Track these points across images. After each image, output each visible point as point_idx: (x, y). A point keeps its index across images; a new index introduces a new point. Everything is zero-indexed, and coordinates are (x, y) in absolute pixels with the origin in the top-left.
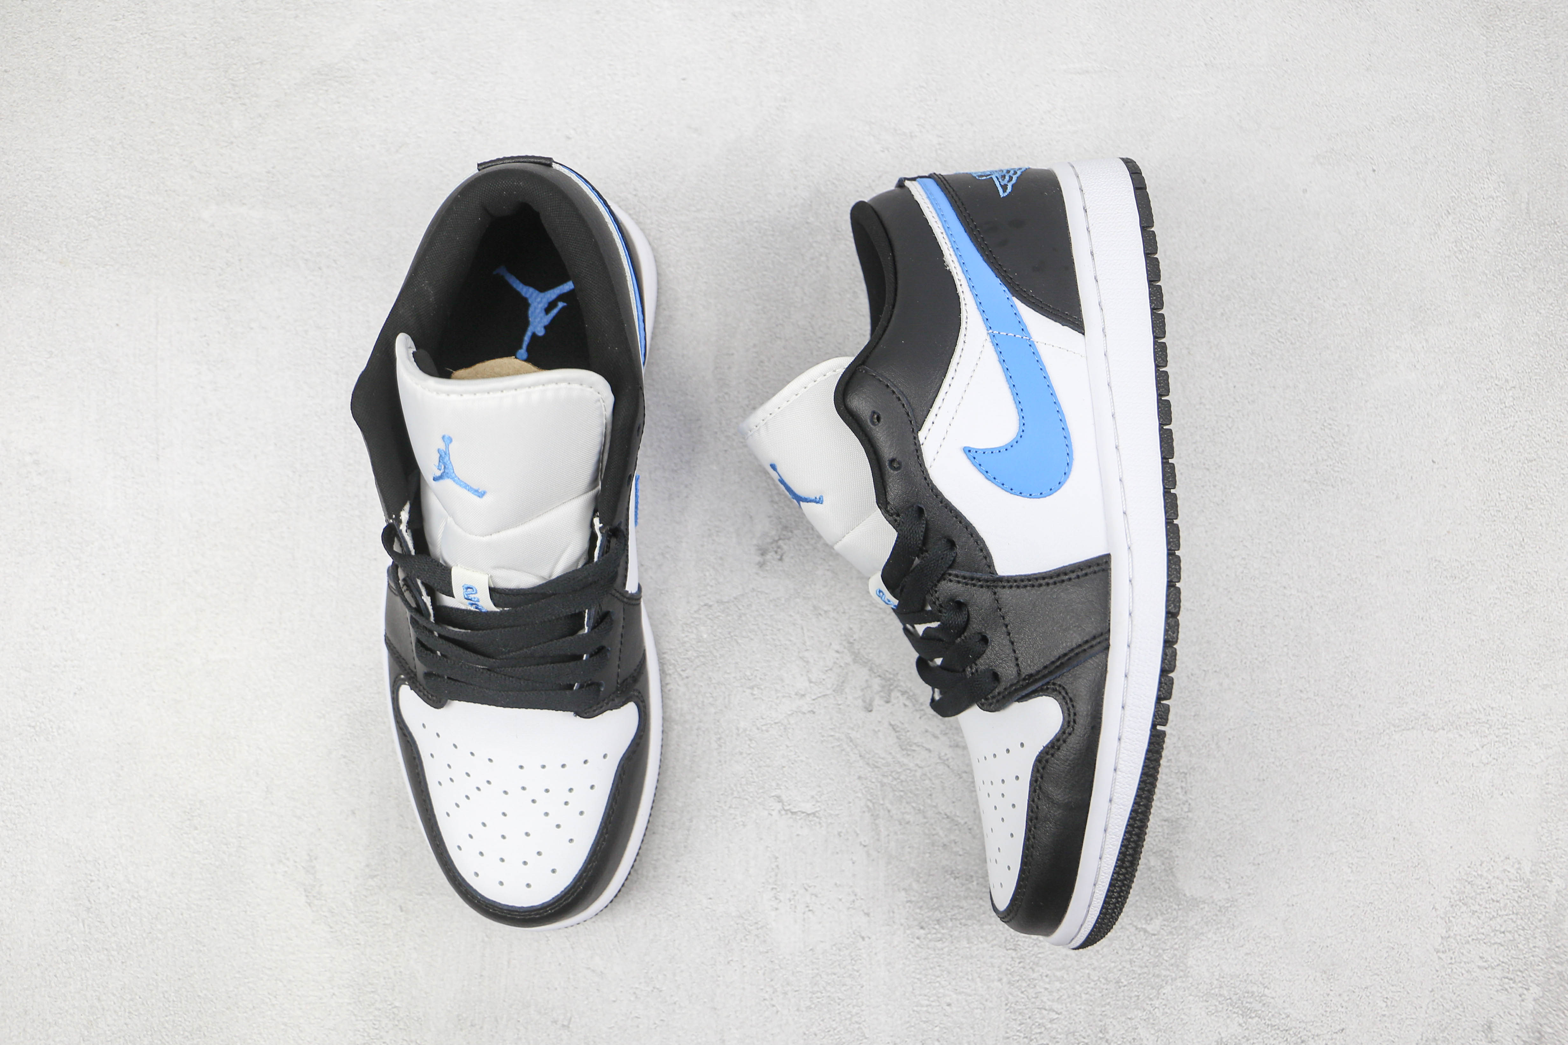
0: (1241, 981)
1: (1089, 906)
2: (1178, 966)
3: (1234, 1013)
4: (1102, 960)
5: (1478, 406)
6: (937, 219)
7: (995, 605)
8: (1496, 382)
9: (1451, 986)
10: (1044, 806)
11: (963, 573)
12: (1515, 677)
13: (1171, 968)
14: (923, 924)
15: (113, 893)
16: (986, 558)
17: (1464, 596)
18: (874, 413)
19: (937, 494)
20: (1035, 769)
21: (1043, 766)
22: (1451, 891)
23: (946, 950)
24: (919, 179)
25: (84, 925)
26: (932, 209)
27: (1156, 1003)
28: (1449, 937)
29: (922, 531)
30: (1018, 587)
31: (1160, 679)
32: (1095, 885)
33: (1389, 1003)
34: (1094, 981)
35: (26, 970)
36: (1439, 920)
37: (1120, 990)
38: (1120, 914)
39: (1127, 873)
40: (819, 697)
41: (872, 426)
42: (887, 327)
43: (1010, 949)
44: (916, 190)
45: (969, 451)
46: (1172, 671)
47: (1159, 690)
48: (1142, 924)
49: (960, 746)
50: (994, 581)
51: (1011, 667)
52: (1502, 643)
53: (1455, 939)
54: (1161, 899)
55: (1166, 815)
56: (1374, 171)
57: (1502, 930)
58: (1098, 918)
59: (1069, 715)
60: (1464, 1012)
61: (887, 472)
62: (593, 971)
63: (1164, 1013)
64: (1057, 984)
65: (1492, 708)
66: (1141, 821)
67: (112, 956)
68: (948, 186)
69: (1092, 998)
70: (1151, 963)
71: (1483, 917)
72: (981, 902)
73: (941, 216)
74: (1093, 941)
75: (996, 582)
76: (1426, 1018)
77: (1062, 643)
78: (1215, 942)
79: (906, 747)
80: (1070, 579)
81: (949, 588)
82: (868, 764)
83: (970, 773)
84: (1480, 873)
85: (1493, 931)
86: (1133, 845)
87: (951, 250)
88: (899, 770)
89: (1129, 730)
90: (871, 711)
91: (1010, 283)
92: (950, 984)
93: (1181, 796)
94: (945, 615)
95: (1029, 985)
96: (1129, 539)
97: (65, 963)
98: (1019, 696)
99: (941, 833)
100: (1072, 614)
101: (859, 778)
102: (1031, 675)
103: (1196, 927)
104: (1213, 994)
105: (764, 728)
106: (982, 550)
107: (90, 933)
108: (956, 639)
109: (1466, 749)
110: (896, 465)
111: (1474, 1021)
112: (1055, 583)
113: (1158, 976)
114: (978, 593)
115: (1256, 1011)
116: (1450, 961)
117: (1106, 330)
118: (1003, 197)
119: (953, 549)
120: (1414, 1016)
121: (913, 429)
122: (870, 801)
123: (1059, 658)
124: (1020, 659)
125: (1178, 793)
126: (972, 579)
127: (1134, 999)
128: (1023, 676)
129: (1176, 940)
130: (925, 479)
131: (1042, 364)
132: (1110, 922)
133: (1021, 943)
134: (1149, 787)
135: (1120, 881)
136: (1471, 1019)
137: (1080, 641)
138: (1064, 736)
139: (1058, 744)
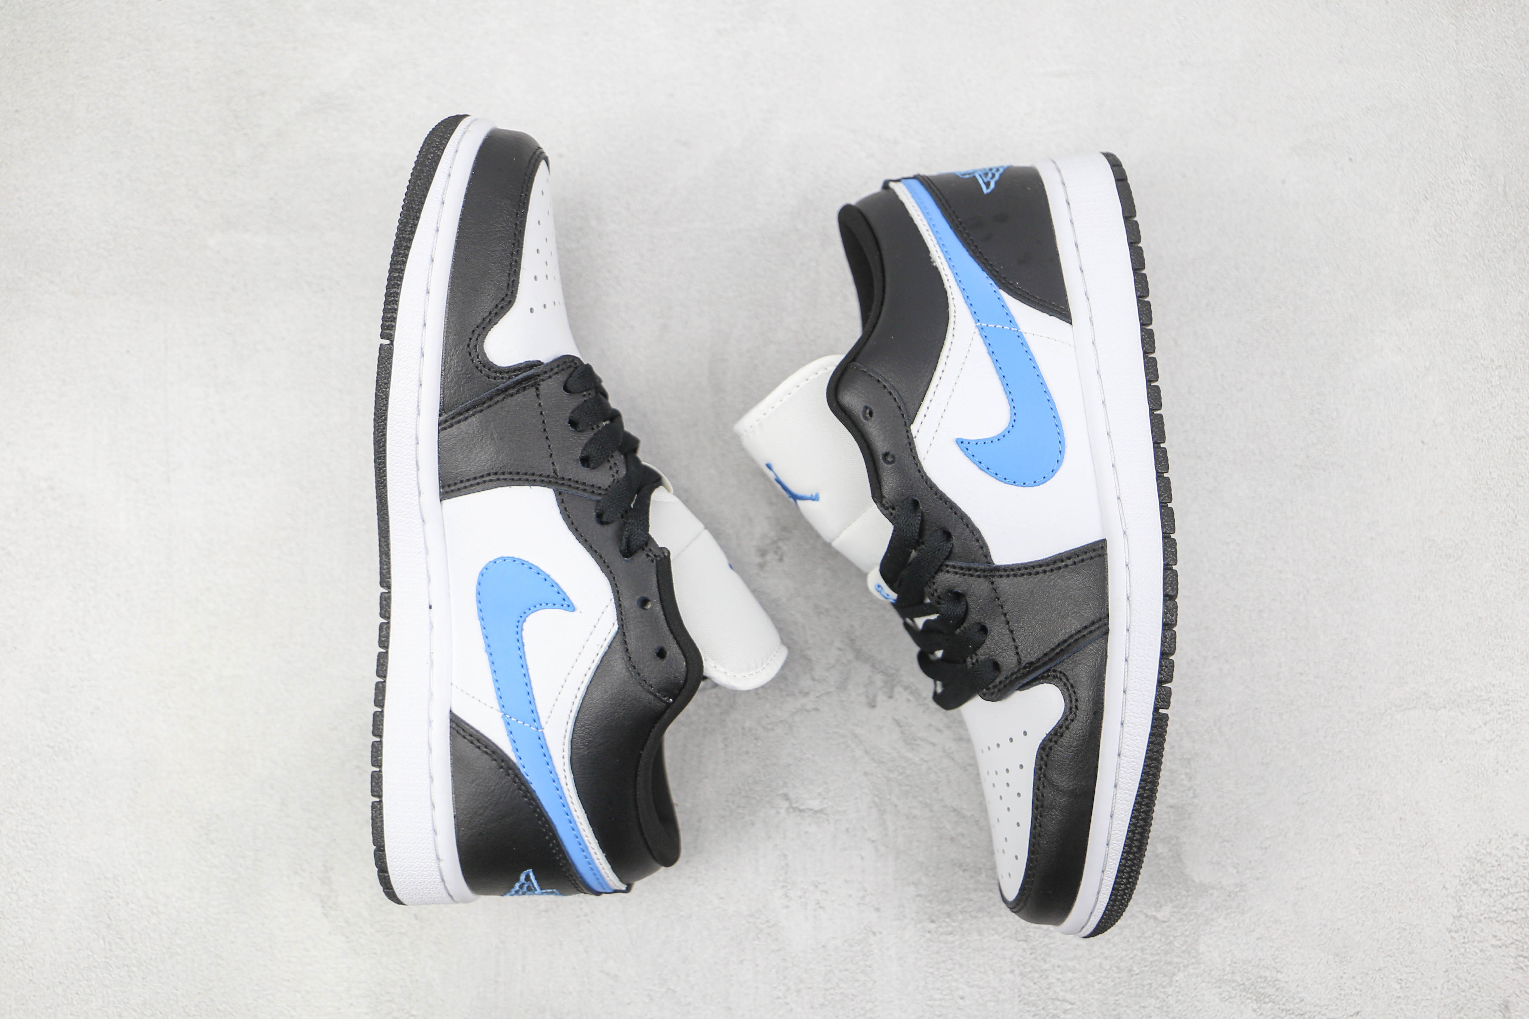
0: (1253, 966)
1: (1098, 893)
2: (1189, 953)
3: (1248, 998)
4: (1114, 949)
5: (1464, 386)
6: (922, 217)
7: (993, 595)
8: (1482, 362)
9: (1465, 966)
10: (1049, 794)
11: (960, 564)
12: (1515, 654)
13: (1183, 955)
14: (934, 918)
15: (132, 909)
16: (982, 548)
17: (1459, 575)
18: (866, 408)
19: (932, 486)
20: (1039, 757)
21: (1046, 753)
22: (1461, 869)
23: (957, 943)
24: (904, 181)
25: (104, 942)
26: (917, 208)
27: (1170, 990)
28: (1461, 916)
29: (917, 524)
30: (1015, 576)
31: (1160, 662)
32: (1103, 872)
33: (1403, 985)
34: (1106, 970)
35: (48, 988)
36: (1450, 899)
37: (1133, 978)
38: (1129, 900)
39: (1134, 859)
40: (823, 694)
41: (864, 421)
42: (876, 323)
43: (1021, 940)
44: (902, 192)
45: (962, 442)
46: (1173, 654)
47: (1160, 673)
48: (1152, 912)
49: (964, 739)
50: (991, 571)
51: (1011, 656)
52: (1500, 620)
53: (1467, 918)
54: (1170, 885)
55: (1171, 801)
56: (1351, 159)
57: (1514, 907)
58: (1107, 905)
59: (1071, 701)
60: (1480, 991)
61: (881, 466)
62: (608, 974)
63: (1178, 1001)
64: (1070, 975)
65: (1493, 686)
66: (1147, 805)
67: (133, 972)
68: (932, 186)
69: (1105, 987)
70: (1162, 950)
71: (1494, 895)
72: (991, 894)
73: (926, 214)
74: (1103, 928)
75: (993, 572)
76: (1442, 999)
77: (1061, 630)
78: (1226, 927)
79: (910, 741)
80: (1067, 566)
81: (946, 579)
82: (873, 759)
83: (975, 765)
84: (1488, 850)
85: (1505, 909)
86: (1140, 830)
87: (937, 246)
88: (905, 765)
89: (1131, 714)
90: (874, 707)
91: (996, 276)
92: (962, 977)
93: (1185, 782)
94: (944, 607)
95: (1041, 976)
96: (1124, 524)
97: (87, 981)
98: (1020, 685)
99: (949, 826)
100: (1070, 600)
101: (865, 774)
102: (1031, 663)
103: (1206, 913)
104: (1226, 980)
105: (769, 727)
106: (978, 541)
107: (110, 950)
108: (956, 630)
109: (1469, 727)
110: (889, 459)
111: (1491, 1000)
112: (1052, 570)
113: (1170, 963)
114: (976, 583)
115: (1269, 996)
116: (1463, 941)
117: (1094, 319)
118: (988, 194)
119: (950, 540)
120: (1429, 997)
121: (905, 423)
122: (877, 796)
123: (1059, 645)
124: (1020, 648)
125: (1182, 780)
126: (970, 570)
127: (1147, 987)
128: (1024, 664)
129: (1187, 927)
130: (919, 471)
131: (1031, 354)
132: (1120, 909)
133: (1031, 934)
134: (1154, 770)
135: (1128, 867)
136: (1487, 999)
137: (1079, 627)
138: (1067, 723)
139: (1061, 731)
